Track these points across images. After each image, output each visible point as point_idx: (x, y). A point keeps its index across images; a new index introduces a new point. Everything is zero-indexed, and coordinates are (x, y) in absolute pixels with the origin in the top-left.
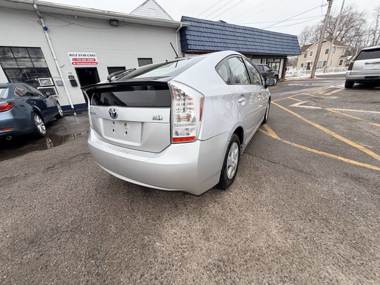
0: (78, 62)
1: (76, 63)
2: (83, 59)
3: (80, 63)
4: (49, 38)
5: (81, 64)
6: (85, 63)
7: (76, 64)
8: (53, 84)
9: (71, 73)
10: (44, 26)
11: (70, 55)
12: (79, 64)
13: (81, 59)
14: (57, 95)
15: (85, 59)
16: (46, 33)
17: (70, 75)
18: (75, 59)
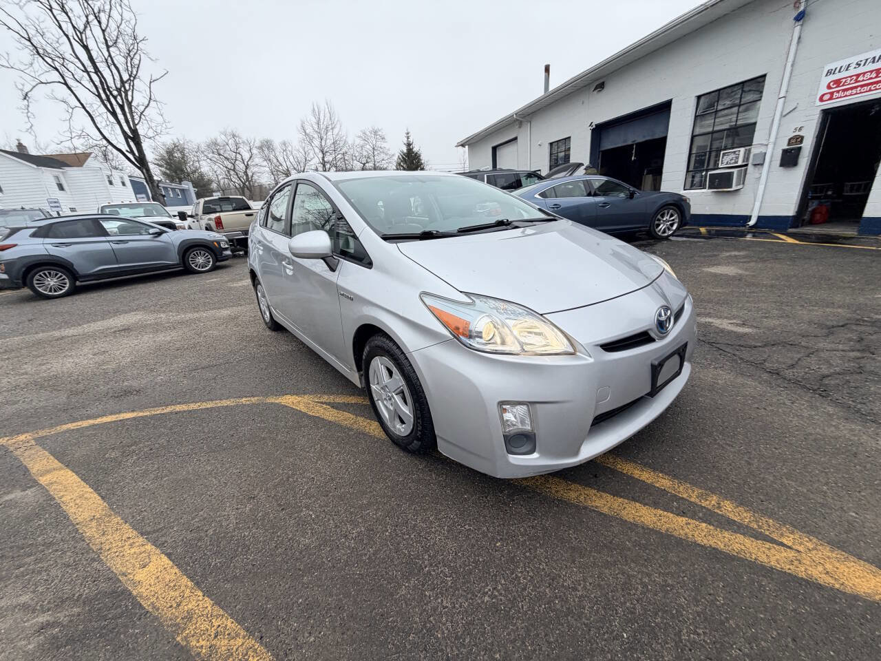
0: (838, 92)
1: (832, 94)
2: (864, 73)
3: (844, 90)
4: (799, 38)
5: (848, 93)
6: (862, 86)
7: (831, 99)
8: (740, 163)
9: (800, 129)
10: (802, 8)
11: (829, 72)
12: (841, 94)
13: (858, 76)
14: (734, 188)
15: (871, 72)
16: (798, 29)
17: (797, 133)
18: (838, 82)
